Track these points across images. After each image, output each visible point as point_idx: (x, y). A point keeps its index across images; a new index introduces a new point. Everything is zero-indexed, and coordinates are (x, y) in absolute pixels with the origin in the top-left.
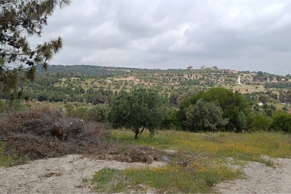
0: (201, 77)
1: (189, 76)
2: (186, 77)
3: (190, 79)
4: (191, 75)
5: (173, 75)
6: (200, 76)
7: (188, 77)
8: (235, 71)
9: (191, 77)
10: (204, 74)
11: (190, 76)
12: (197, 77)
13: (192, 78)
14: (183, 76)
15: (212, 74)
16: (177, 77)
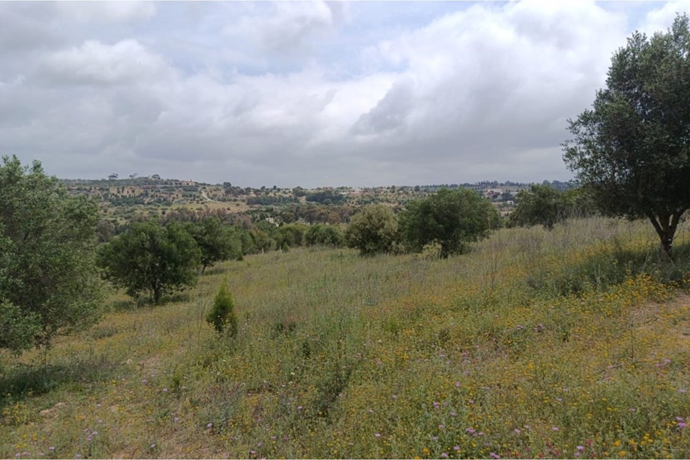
0: (142, 191)
1: (118, 189)
2: (115, 193)
3: (122, 196)
4: (123, 189)
5: (91, 189)
6: (139, 191)
7: (119, 192)
8: (191, 182)
9: (123, 191)
10: (145, 186)
11: (121, 190)
12: (133, 192)
13: (125, 193)
14: (108, 190)
15: (159, 186)
16: (98, 192)
